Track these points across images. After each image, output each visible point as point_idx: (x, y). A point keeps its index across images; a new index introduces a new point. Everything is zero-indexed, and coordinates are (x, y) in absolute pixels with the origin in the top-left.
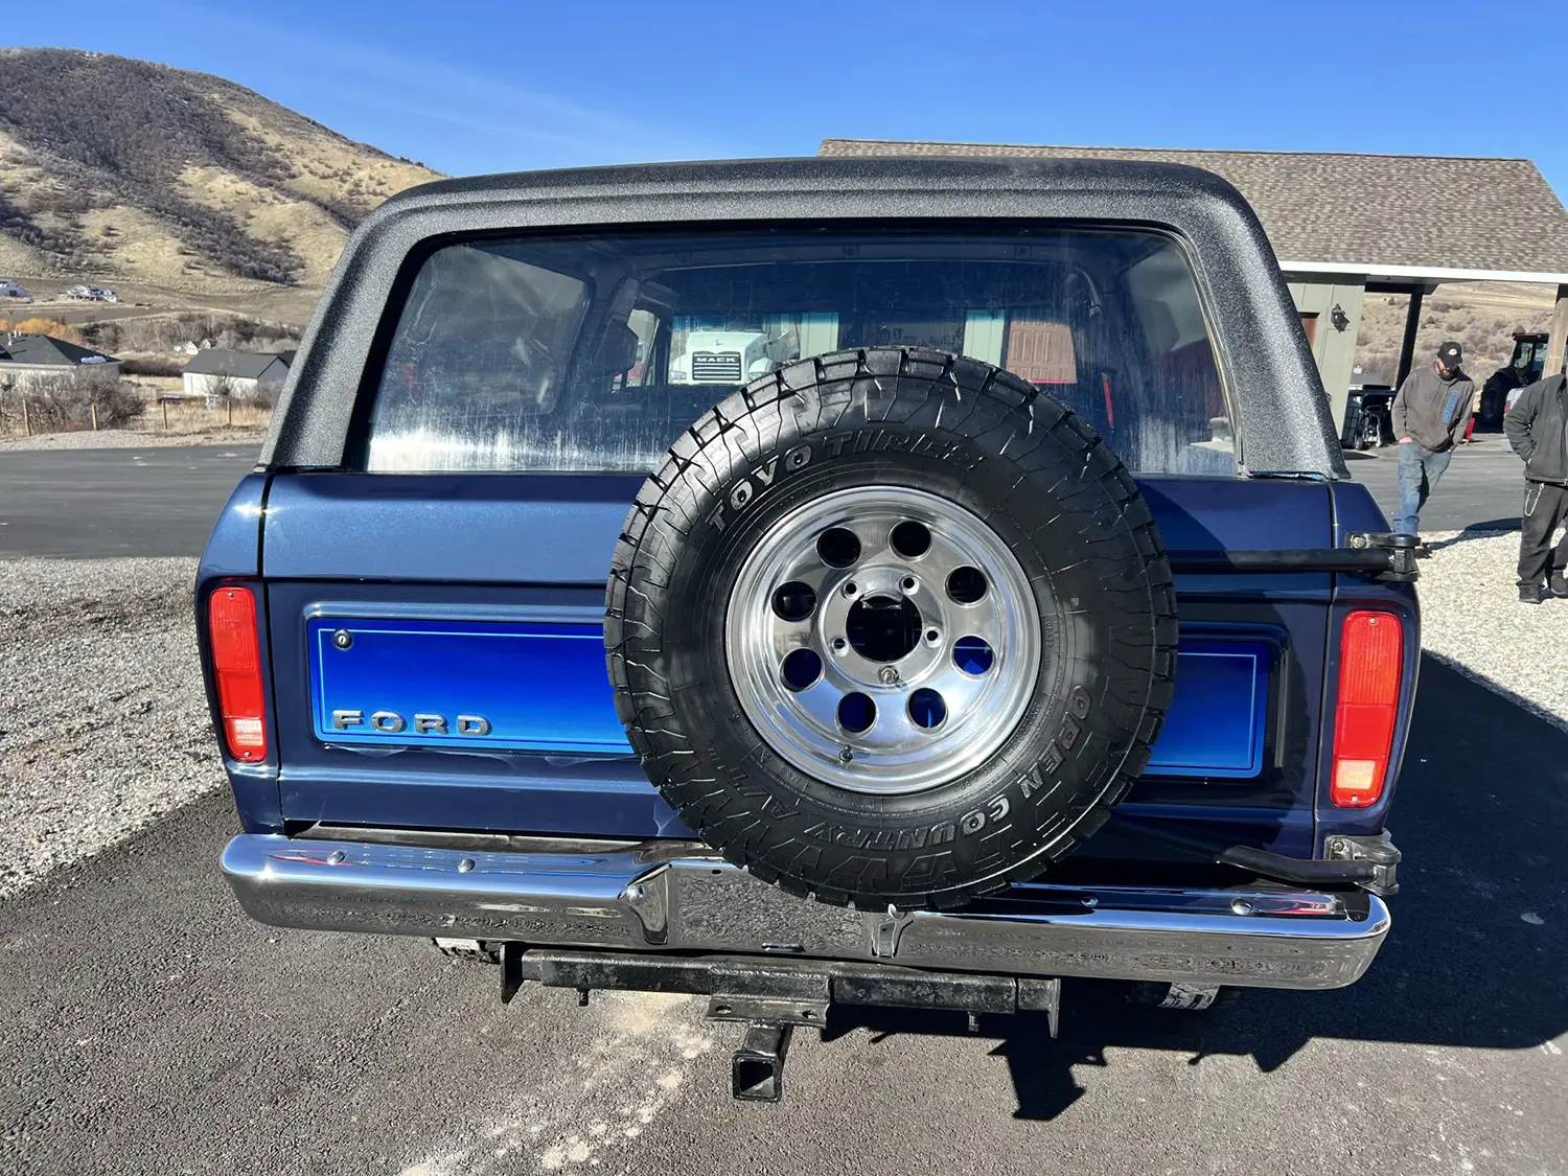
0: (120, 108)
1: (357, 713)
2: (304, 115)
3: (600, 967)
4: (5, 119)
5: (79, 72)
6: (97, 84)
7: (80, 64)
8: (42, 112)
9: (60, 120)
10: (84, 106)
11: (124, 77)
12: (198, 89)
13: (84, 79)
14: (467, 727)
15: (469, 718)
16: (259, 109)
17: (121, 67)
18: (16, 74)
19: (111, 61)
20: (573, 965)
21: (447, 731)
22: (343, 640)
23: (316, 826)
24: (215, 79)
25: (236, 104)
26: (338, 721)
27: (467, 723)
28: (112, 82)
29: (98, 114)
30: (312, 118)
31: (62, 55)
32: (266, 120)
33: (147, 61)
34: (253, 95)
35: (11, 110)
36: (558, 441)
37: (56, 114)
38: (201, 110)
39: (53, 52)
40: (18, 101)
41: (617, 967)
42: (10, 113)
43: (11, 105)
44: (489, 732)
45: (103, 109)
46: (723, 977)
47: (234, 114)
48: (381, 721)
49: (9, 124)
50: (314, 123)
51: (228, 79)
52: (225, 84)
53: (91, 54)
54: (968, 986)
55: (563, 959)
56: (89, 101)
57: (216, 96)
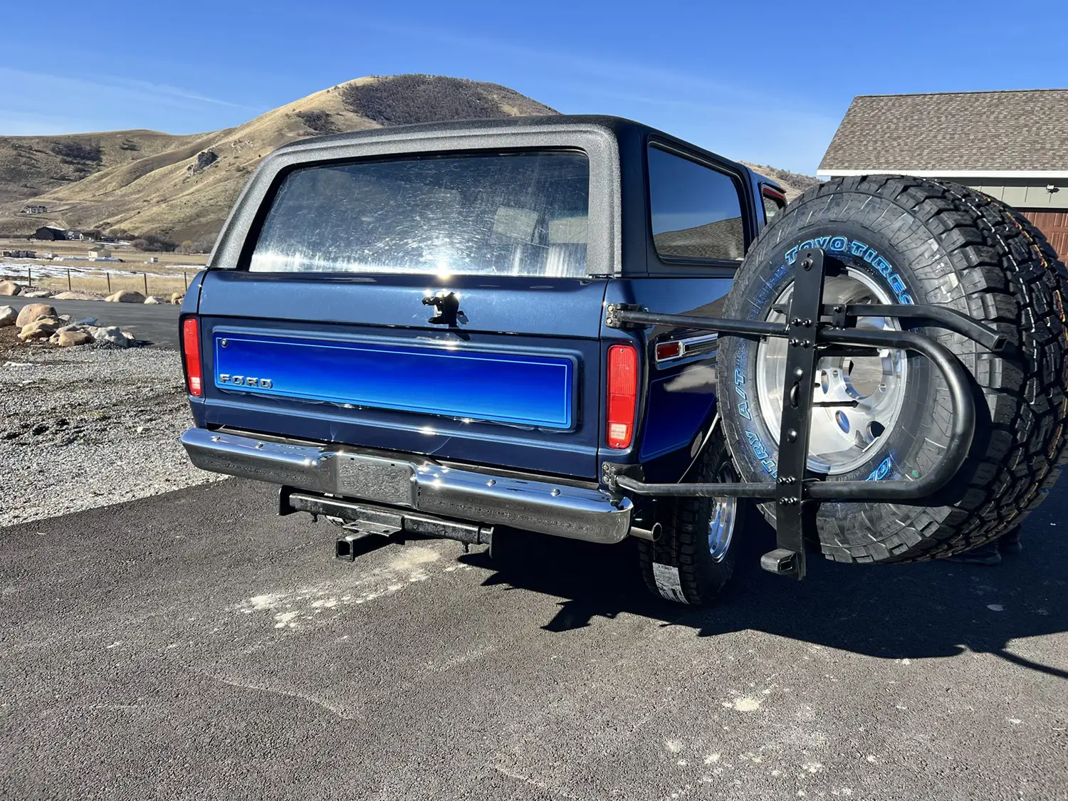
0: (442, 107)
1: (228, 376)
2: (544, 104)
3: (317, 502)
4: (382, 118)
5: (423, 87)
6: (431, 94)
7: (423, 83)
8: (402, 112)
9: (410, 116)
10: (423, 107)
11: (446, 89)
12: (485, 93)
13: (425, 92)
14: (264, 384)
15: (264, 380)
16: (518, 102)
17: (445, 83)
18: (389, 91)
19: (440, 79)
20: (307, 501)
21: (258, 386)
22: (224, 343)
23: (221, 428)
24: (494, 86)
25: (506, 100)
26: (223, 379)
27: (264, 382)
28: (439, 92)
29: (430, 112)
30: (548, 106)
31: (412, 78)
32: (522, 109)
33: (458, 78)
34: (516, 93)
35: (385, 111)
36: (317, 258)
37: (408, 113)
38: (486, 105)
39: (410, 77)
40: (389, 106)
41: (322, 503)
42: (385, 114)
43: (386, 109)
44: (271, 387)
45: (433, 108)
46: (361, 513)
47: (504, 106)
48: (236, 379)
49: (384, 120)
50: (549, 109)
51: (503, 85)
52: (500, 88)
53: (429, 76)
54: (459, 528)
55: (303, 498)
56: (427, 104)
57: (495, 96)
